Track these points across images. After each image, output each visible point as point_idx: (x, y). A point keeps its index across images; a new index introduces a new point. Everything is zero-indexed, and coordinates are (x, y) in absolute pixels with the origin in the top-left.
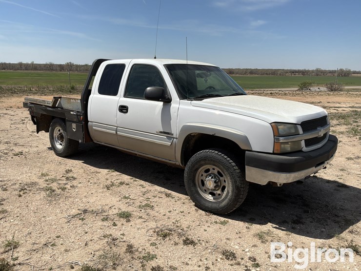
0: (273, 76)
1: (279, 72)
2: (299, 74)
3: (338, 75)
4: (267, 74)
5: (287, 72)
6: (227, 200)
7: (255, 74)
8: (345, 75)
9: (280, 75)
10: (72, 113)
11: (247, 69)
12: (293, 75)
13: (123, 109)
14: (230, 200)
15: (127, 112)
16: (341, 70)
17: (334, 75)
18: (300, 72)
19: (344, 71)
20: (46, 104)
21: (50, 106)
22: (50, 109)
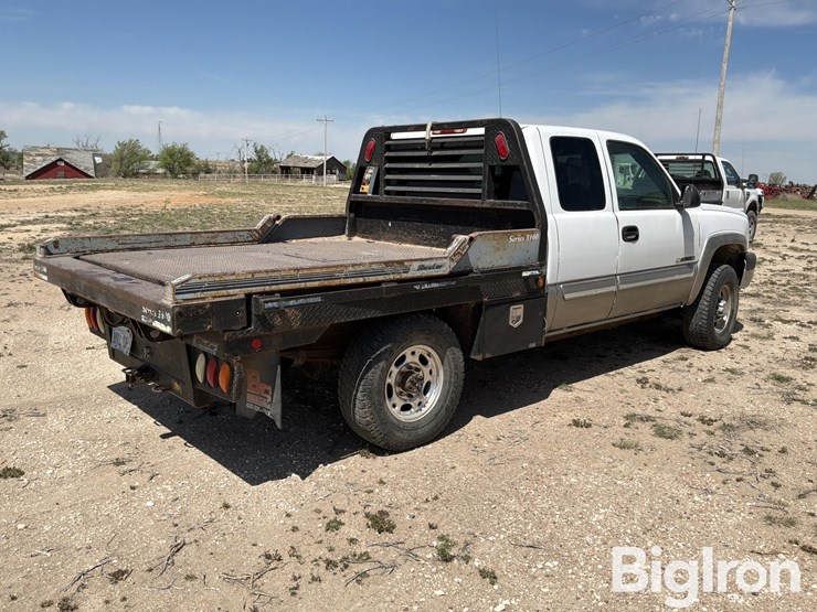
10: (524, 274)
13: (630, 233)
15: (637, 238)
20: (409, 275)
21: (440, 272)
22: (434, 285)
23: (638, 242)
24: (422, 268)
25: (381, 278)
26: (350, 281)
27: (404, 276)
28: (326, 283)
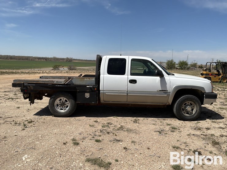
0: (27, 60)
1: (30, 58)
2: (43, 60)
3: (66, 61)
4: (22, 59)
5: (35, 58)
6: (197, 113)
7: (14, 59)
8: (70, 61)
9: (32, 60)
10: (87, 86)
11: (7, 56)
12: (40, 60)
13: (133, 82)
14: (198, 113)
16: (67, 58)
17: (64, 61)
18: (44, 59)
19: (69, 59)
20: (54, 83)
21: (62, 83)
22: (60, 86)
23: (136, 84)
24: (57, 82)
25: (48, 83)
26: (41, 83)
27: (53, 83)
28: (37, 83)
